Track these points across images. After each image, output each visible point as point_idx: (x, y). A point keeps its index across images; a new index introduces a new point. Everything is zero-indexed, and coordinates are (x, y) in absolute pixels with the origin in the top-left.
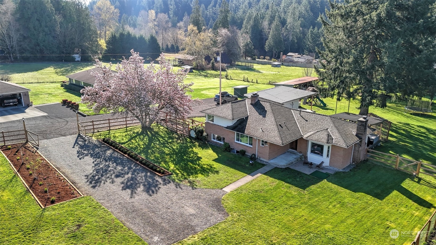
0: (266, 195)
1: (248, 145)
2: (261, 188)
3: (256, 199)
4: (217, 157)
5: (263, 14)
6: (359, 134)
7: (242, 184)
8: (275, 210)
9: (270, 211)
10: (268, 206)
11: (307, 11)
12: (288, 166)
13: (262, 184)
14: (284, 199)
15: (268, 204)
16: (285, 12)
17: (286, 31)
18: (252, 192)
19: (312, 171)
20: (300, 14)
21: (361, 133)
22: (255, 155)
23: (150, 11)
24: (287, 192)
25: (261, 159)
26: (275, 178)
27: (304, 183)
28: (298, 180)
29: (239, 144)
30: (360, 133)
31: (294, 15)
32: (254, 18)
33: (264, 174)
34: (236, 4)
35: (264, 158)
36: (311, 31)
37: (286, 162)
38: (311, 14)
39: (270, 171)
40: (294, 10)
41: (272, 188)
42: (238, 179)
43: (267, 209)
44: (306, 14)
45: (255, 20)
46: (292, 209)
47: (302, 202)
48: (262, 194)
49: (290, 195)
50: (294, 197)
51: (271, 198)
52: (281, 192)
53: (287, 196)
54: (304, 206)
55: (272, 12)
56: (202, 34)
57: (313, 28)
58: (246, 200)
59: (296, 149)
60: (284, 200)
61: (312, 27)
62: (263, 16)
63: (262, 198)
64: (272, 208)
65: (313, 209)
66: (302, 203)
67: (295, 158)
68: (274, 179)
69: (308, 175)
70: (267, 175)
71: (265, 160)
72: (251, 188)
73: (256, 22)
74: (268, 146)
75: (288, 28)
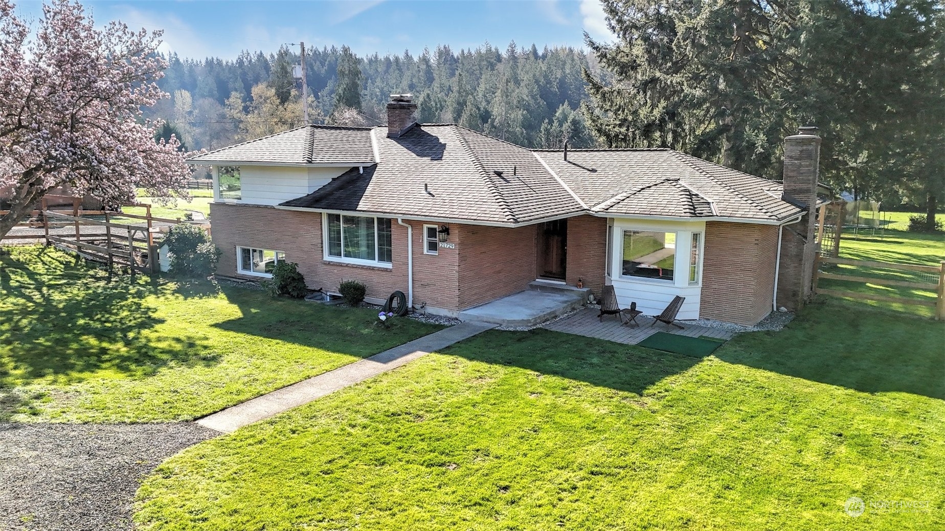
0: (445, 430)
1: (375, 263)
2: (422, 401)
3: (384, 451)
4: (239, 314)
5: (440, 101)
6: (795, 191)
7: (320, 394)
8: (499, 506)
9: (469, 513)
10: (456, 481)
11: (533, 97)
12: (539, 326)
13: (431, 385)
14: (549, 439)
15: (457, 473)
16: (488, 102)
17: (493, 130)
18: (366, 421)
19: (640, 336)
20: (519, 102)
21: (804, 186)
22: (403, 297)
23: (177, 93)
24: (555, 406)
25: (430, 310)
26: (490, 361)
27: (626, 371)
28: (595, 360)
29: (340, 265)
30: (799, 186)
31: (507, 96)
32: (422, 105)
33: (440, 352)
34: (383, 88)
35: (441, 304)
36: (546, 130)
37: (528, 312)
38: (542, 103)
39: (468, 340)
40: (507, 85)
41: (478, 398)
42: (309, 377)
43: (449, 499)
44: (532, 102)
45: (423, 109)
46: (609, 487)
47: (652, 447)
48: (428, 425)
49: (577, 421)
50: (600, 427)
51: (472, 442)
52: (526, 410)
53: (559, 426)
54: (669, 469)
55: (459, 93)
56: (290, 106)
57: (549, 123)
58: (317, 463)
59: (562, 276)
60: (550, 444)
61: (547, 121)
62: (441, 105)
63: (423, 445)
64: (485, 491)
65: (725, 475)
66: (652, 454)
67: (565, 302)
68: (483, 366)
69: (634, 347)
70: (452, 354)
71: (444, 312)
72: (368, 405)
73: (426, 113)
74: (452, 246)
75: (495, 124)
